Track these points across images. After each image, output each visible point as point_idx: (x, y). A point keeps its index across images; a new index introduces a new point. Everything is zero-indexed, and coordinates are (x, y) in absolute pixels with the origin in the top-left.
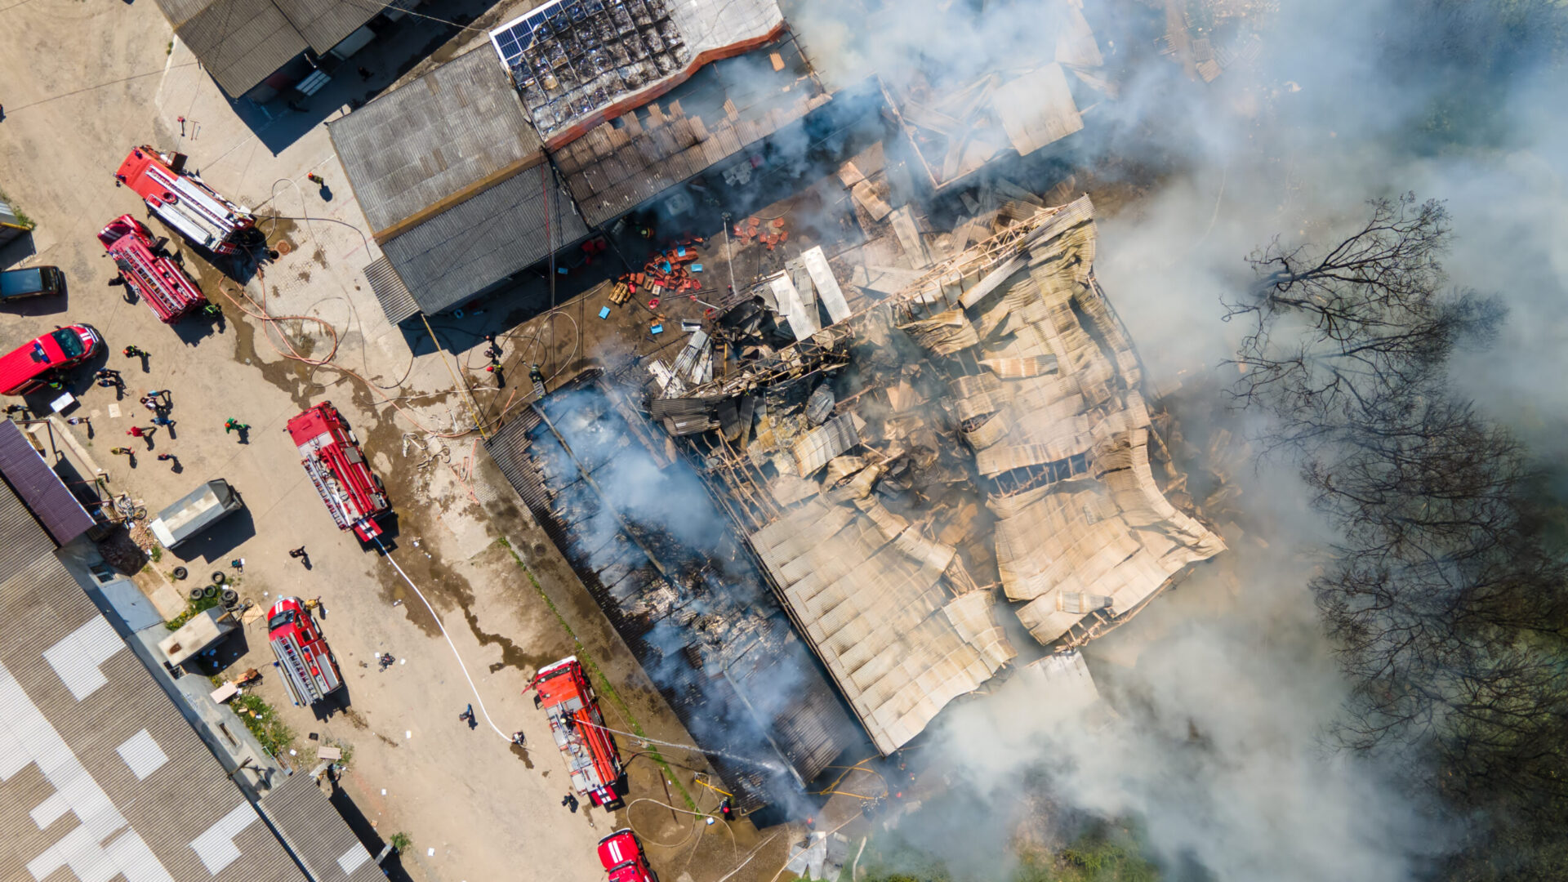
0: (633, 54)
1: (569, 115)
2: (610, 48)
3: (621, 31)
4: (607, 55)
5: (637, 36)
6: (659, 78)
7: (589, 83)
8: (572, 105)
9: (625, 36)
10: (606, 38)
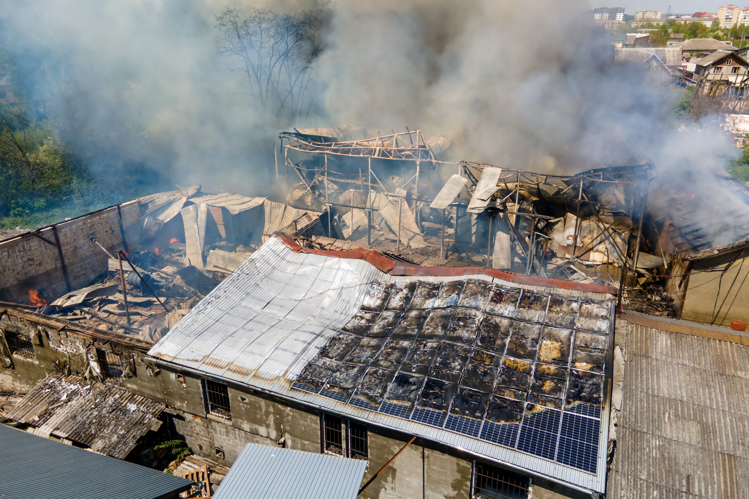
0: (421, 319)
1: (557, 302)
2: (440, 331)
3: (406, 344)
4: (451, 325)
5: (396, 330)
6: (421, 283)
7: (501, 316)
8: (544, 308)
9: (407, 337)
10: (431, 344)
